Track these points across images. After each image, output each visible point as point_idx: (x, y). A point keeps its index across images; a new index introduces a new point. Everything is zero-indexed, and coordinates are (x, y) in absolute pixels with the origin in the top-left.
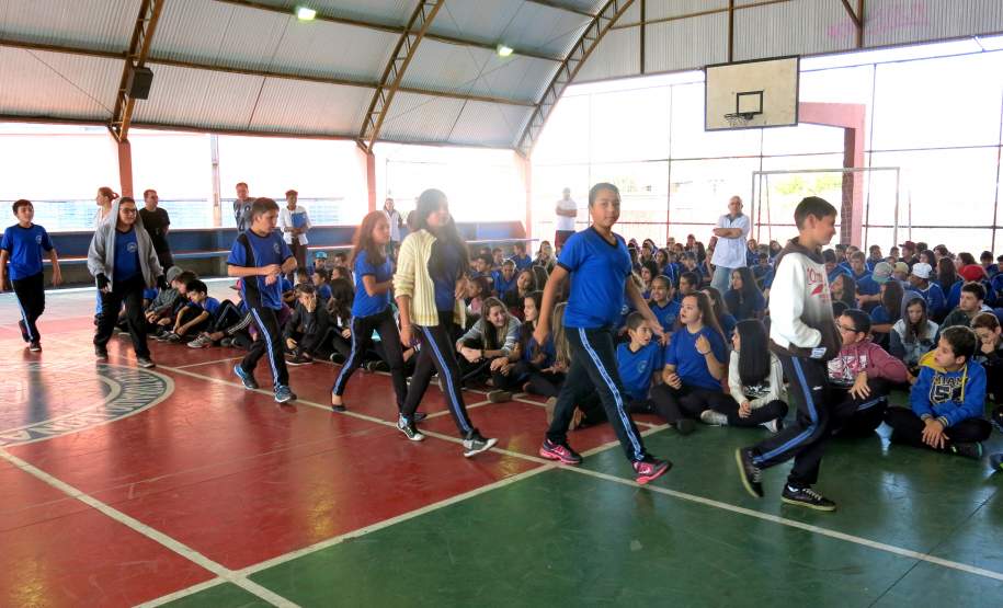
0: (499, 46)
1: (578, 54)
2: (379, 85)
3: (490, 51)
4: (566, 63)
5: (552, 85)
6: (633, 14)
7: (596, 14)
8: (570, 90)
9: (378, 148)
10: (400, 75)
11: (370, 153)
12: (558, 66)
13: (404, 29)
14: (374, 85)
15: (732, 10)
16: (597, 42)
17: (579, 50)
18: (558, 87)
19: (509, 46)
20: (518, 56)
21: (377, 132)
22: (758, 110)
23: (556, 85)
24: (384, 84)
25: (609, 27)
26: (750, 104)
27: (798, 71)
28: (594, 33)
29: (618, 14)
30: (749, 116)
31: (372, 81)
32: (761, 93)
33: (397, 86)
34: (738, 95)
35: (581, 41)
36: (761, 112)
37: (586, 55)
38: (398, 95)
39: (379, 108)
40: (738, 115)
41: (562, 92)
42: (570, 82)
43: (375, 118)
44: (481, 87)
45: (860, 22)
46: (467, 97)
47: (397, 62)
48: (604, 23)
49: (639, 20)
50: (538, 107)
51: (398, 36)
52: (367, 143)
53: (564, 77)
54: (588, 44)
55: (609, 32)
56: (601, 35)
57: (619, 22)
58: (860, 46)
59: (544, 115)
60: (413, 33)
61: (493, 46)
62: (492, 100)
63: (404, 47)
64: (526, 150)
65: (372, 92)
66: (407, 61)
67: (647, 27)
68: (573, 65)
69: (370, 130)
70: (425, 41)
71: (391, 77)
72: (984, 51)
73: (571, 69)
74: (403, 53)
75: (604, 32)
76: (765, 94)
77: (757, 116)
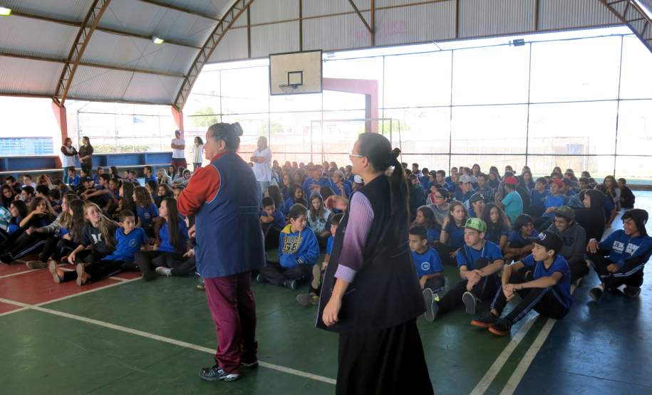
0: (154, 37)
1: (210, 44)
2: (67, 61)
3: (148, 40)
4: (203, 50)
5: (195, 63)
6: (242, 20)
7: (220, 19)
8: (206, 67)
9: (67, 103)
10: (80, 54)
11: (62, 107)
12: (198, 51)
13: (82, 24)
14: (63, 61)
16: (221, 36)
17: (211, 41)
18: (198, 65)
19: (160, 38)
20: (167, 44)
21: (66, 92)
22: (300, 82)
23: (197, 64)
24: (70, 60)
25: (229, 27)
26: (295, 79)
28: (219, 31)
29: (234, 19)
30: (295, 86)
31: (61, 58)
32: (301, 72)
33: (79, 62)
34: (289, 73)
35: (212, 36)
36: (302, 84)
37: (216, 44)
38: (80, 68)
39: (67, 76)
40: (289, 85)
41: (201, 69)
42: (206, 62)
43: (65, 83)
44: (143, 63)
45: (373, 31)
46: (134, 70)
47: (78, 46)
48: (225, 25)
49: (246, 24)
50: (186, 78)
51: (78, 29)
52: (60, 100)
53: (202, 59)
54: (216, 38)
55: (229, 31)
56: (224, 32)
57: (235, 24)
58: (373, 45)
59: (191, 83)
60: (88, 27)
61: (150, 37)
62: (152, 72)
63: (82, 37)
64: (180, 106)
65: (62, 65)
66: (84, 45)
67: (252, 29)
68: (207, 51)
69: (62, 91)
70: (96, 32)
71: (75, 55)
72: (441, 50)
73: (206, 55)
74: (82, 40)
75: (226, 31)
76: (303, 73)
77: (299, 87)
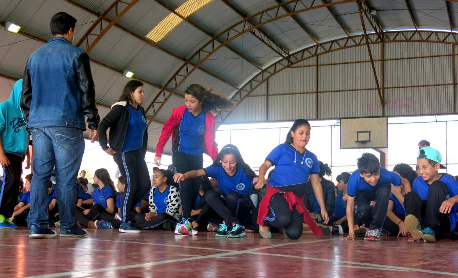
7: (240, 88)
15: (318, 92)
16: (239, 102)
22: (369, 140)
26: (364, 137)
27: (388, 124)
28: (238, 98)
29: (253, 89)
30: (364, 142)
32: (370, 132)
34: (358, 132)
36: (370, 141)
42: (222, 122)
47: (154, 104)
48: (244, 93)
49: (265, 93)
56: (242, 99)
57: (252, 93)
58: (384, 115)
60: (168, 90)
67: (270, 97)
68: (225, 114)
73: (224, 116)
75: (244, 98)
76: (371, 132)
77: (368, 143)
